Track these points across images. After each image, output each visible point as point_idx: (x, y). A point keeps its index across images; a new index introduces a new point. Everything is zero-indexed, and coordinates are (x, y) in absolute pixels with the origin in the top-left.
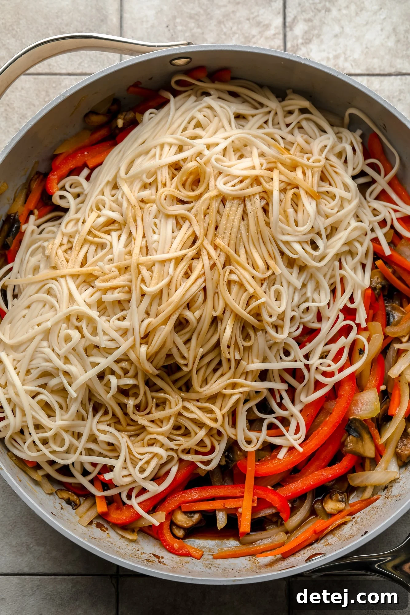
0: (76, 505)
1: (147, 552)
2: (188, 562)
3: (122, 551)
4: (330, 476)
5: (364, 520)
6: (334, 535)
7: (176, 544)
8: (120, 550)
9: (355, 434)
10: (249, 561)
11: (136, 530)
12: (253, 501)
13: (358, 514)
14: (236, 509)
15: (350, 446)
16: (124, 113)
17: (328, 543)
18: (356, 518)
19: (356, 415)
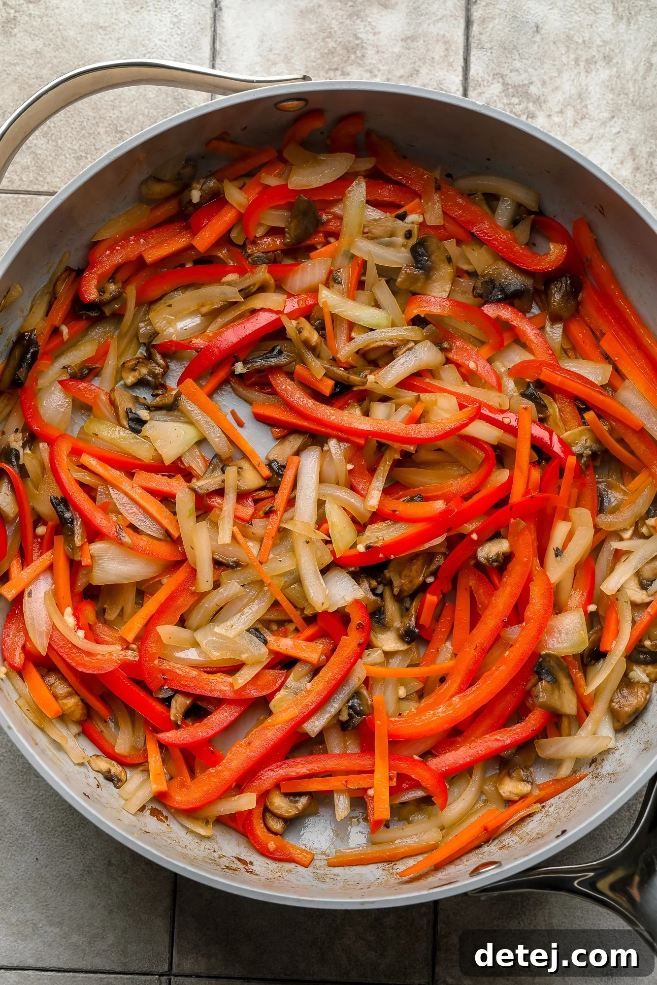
0: (120, 780)
1: (228, 855)
2: (290, 871)
3: (190, 852)
4: (508, 742)
5: (560, 811)
6: (513, 832)
7: (272, 843)
8: (187, 852)
9: (549, 679)
10: (384, 870)
11: (211, 821)
12: (391, 779)
13: (552, 801)
14: (365, 790)
15: (543, 698)
16: (202, 181)
17: (504, 846)
18: (547, 808)
19: (550, 649)
